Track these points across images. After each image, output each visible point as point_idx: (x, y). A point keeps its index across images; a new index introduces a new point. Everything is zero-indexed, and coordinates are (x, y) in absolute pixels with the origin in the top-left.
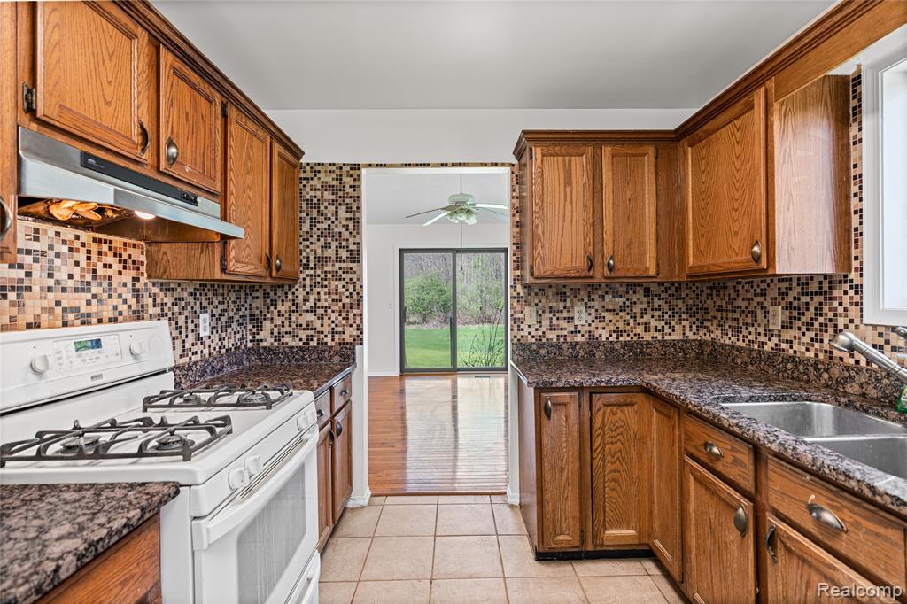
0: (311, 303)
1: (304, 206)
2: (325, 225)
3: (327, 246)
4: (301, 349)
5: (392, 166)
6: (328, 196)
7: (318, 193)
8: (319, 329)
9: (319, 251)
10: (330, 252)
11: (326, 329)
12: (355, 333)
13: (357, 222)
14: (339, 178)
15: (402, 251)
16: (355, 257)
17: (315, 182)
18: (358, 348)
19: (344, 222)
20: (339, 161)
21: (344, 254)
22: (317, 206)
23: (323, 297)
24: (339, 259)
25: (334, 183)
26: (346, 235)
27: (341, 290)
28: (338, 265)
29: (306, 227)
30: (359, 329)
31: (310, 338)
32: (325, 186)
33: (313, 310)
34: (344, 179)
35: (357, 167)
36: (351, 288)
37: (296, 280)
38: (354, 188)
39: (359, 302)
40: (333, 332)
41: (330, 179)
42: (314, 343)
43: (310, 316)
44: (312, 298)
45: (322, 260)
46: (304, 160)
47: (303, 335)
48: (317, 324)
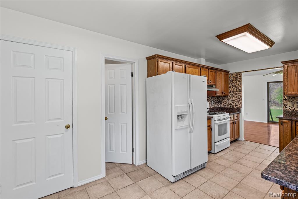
0: (231, 100)
1: (230, 81)
2: (234, 85)
3: (234, 89)
4: (229, 108)
5: (249, 71)
6: (235, 79)
7: (233, 79)
8: (233, 105)
9: (233, 90)
10: (235, 90)
11: (234, 105)
12: (240, 106)
13: (241, 84)
14: (237, 75)
15: (268, 83)
16: (241, 91)
17: (232, 77)
18: (241, 109)
19: (238, 84)
20: (237, 72)
21: (238, 90)
22: (232, 81)
23: (233, 98)
24: (237, 91)
25: (236, 76)
26: (238, 86)
27: (237, 97)
28: (237, 92)
29: (230, 85)
30: (241, 105)
31: (231, 106)
32: (234, 77)
33: (231, 101)
34: (238, 75)
35: (241, 73)
36: (239, 97)
37: (228, 95)
38: (240, 77)
39: (241, 100)
40: (236, 105)
41: (235, 76)
42: (232, 107)
43: (231, 102)
44: (231, 99)
45: (233, 91)
46: (230, 73)
47: (230, 106)
48: (232, 104)
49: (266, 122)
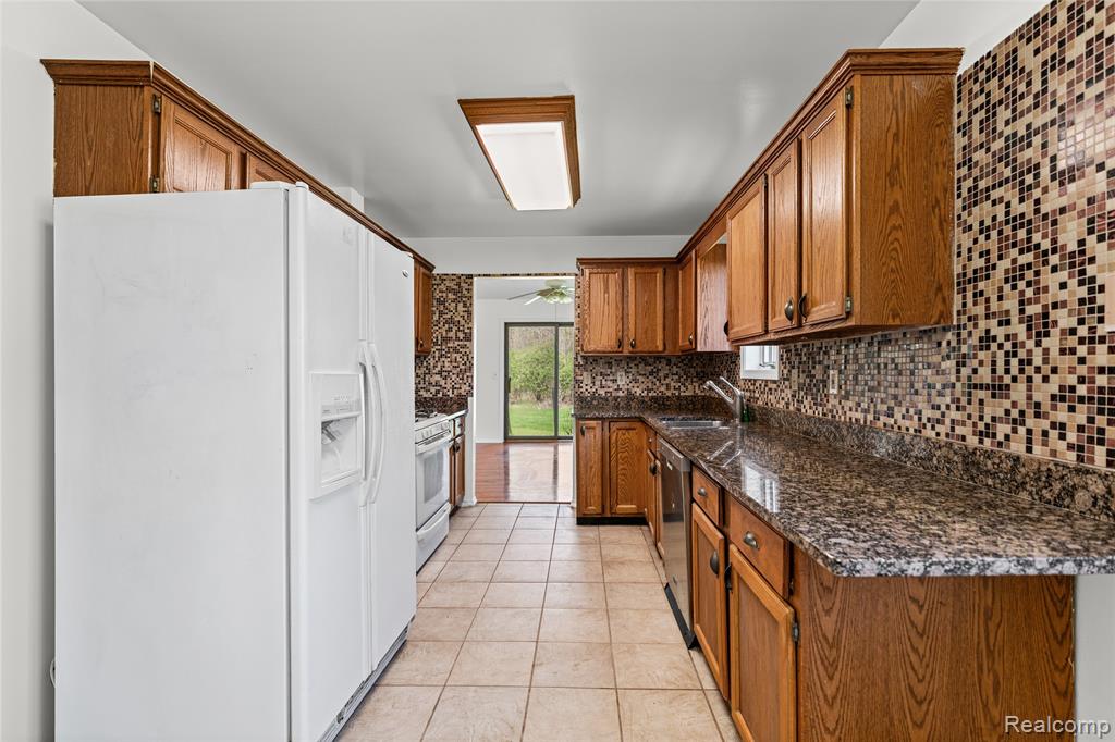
0: (439, 368)
1: (435, 303)
2: (449, 316)
3: (450, 330)
4: (431, 399)
5: (494, 276)
6: (451, 296)
7: (444, 295)
8: (444, 386)
9: (444, 333)
10: (452, 334)
11: (449, 386)
12: (468, 389)
13: (470, 314)
14: (458, 284)
15: (507, 325)
16: (469, 337)
17: (443, 287)
18: (469, 399)
19: (461, 314)
20: (459, 272)
21: (461, 335)
22: (443, 303)
23: (447, 364)
24: (457, 339)
25: (455, 287)
26: (462, 322)
27: (458, 359)
28: (457, 343)
29: (436, 317)
30: (471, 386)
31: (437, 392)
32: (449, 290)
33: (440, 373)
34: (462, 284)
35: (471, 276)
36: (465, 358)
37: (429, 353)
38: (469, 290)
39: (471, 368)
40: (453, 388)
41: (452, 285)
42: (440, 395)
43: (437, 377)
44: (439, 365)
45: (446, 339)
46: (434, 272)
47: (433, 390)
48: (442, 382)
49: (501, 440)
